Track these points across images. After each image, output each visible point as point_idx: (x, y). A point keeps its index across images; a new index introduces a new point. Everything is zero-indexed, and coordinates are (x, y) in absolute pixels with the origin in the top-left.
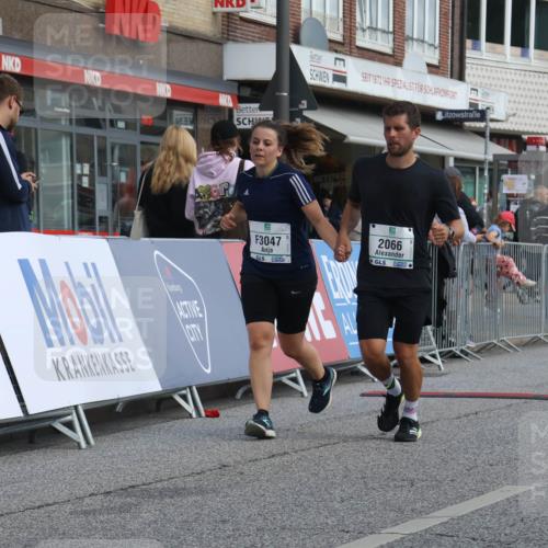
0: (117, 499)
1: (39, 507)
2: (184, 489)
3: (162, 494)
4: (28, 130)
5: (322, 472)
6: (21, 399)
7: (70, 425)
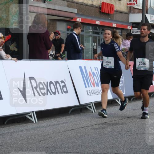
0: (102, 126)
1: (83, 128)
2: (118, 123)
3: (113, 124)
4: (82, 35)
6: (79, 100)
7: (90, 107)
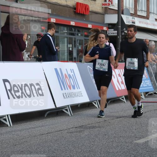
0: (78, 129)
1: (59, 131)
2: (95, 126)
3: (90, 128)
4: (57, 36)
5: (130, 122)
6: (55, 103)
7: (67, 110)
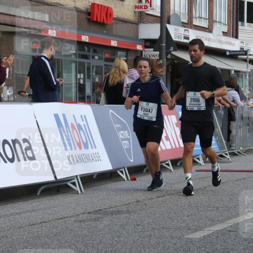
0: (93, 215)
1: (61, 219)
2: (121, 211)
3: (112, 213)
4: (58, 60)
5: (179, 204)
6: (54, 172)
7: (74, 184)
